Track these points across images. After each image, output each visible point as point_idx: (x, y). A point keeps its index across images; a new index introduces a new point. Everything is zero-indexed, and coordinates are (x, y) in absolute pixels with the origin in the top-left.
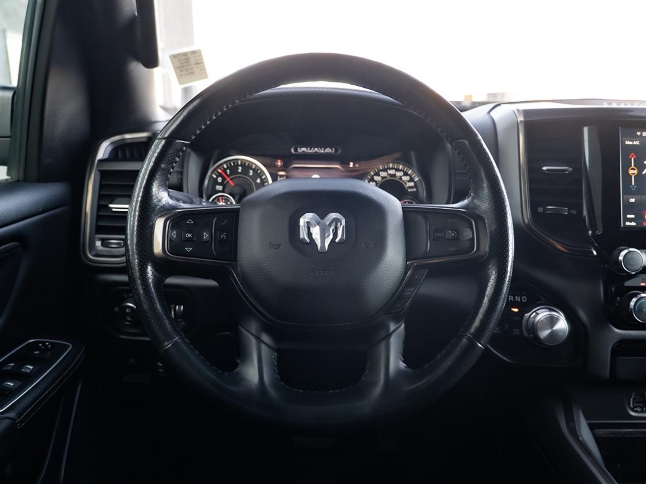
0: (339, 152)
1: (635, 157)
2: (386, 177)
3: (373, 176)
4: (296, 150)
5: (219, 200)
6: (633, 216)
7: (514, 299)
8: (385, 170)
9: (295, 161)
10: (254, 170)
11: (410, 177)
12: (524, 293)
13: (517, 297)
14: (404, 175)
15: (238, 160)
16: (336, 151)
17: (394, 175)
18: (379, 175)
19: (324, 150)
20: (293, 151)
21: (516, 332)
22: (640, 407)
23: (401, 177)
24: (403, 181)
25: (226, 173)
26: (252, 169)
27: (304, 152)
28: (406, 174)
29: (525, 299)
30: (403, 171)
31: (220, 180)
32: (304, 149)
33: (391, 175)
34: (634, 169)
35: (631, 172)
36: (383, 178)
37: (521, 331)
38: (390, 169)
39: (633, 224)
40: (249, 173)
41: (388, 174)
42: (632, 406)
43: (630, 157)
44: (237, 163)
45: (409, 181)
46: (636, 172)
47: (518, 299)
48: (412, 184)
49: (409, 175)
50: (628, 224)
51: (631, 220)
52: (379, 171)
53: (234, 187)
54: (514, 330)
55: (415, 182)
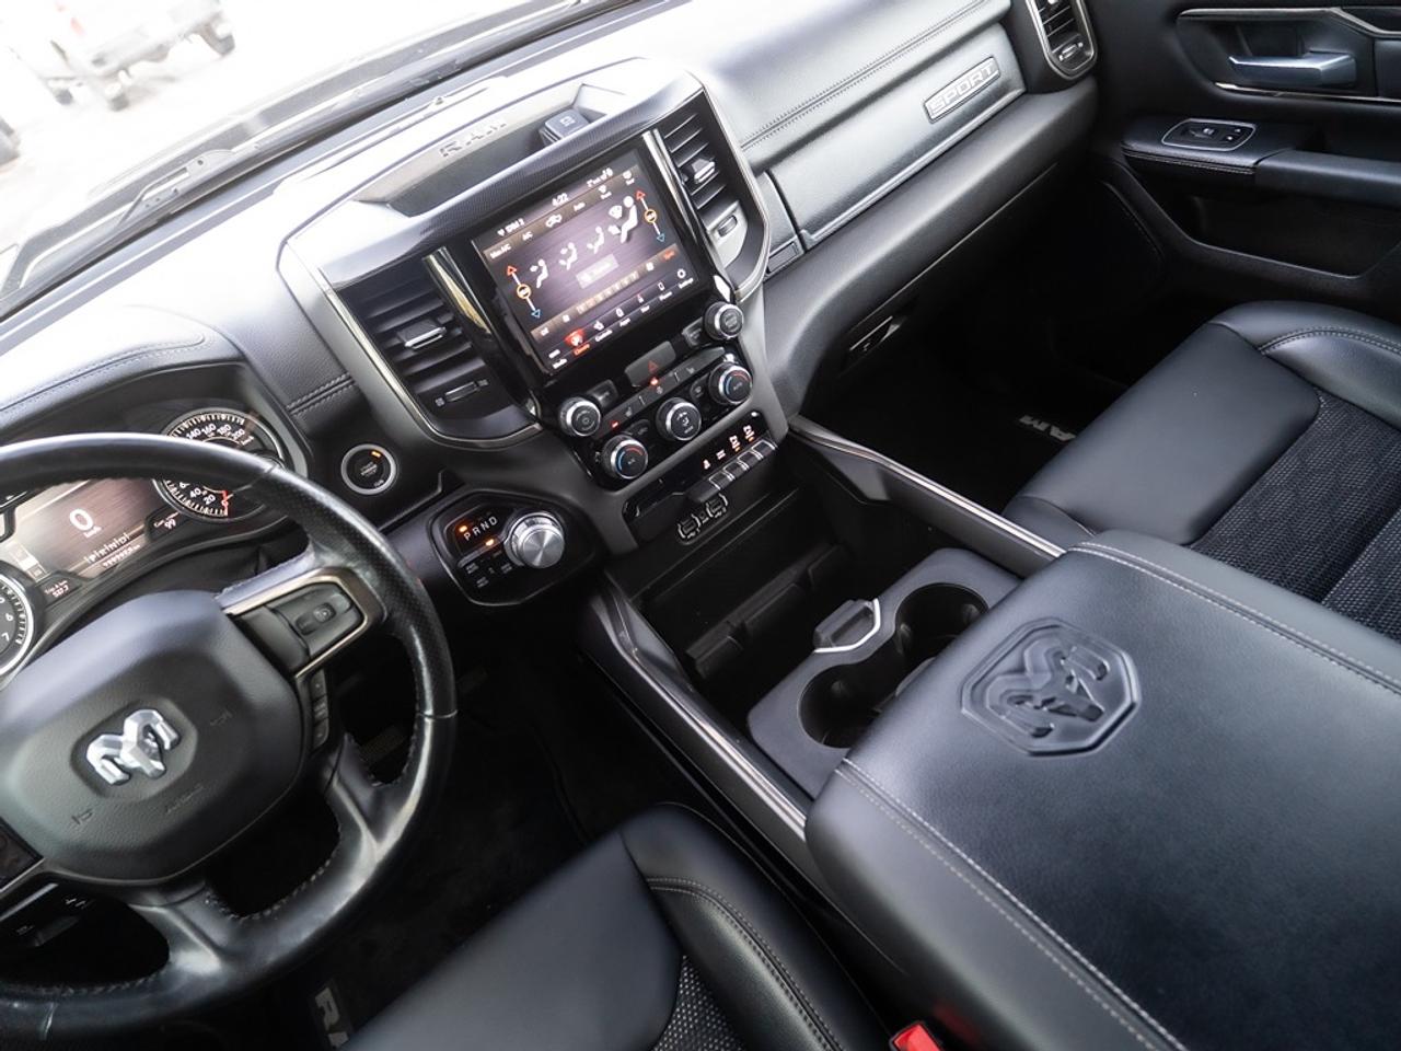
1: (515, 270)
6: (557, 352)
7: (480, 528)
11: (230, 423)
12: (488, 514)
13: (482, 525)
14: (218, 428)
21: (507, 568)
22: (692, 531)
29: (493, 521)
30: (212, 421)
34: (523, 288)
35: (521, 294)
37: (512, 564)
39: (563, 361)
42: (683, 536)
43: (509, 273)
46: (528, 290)
47: (485, 526)
49: (226, 422)
50: (556, 366)
51: (557, 359)
54: (503, 568)
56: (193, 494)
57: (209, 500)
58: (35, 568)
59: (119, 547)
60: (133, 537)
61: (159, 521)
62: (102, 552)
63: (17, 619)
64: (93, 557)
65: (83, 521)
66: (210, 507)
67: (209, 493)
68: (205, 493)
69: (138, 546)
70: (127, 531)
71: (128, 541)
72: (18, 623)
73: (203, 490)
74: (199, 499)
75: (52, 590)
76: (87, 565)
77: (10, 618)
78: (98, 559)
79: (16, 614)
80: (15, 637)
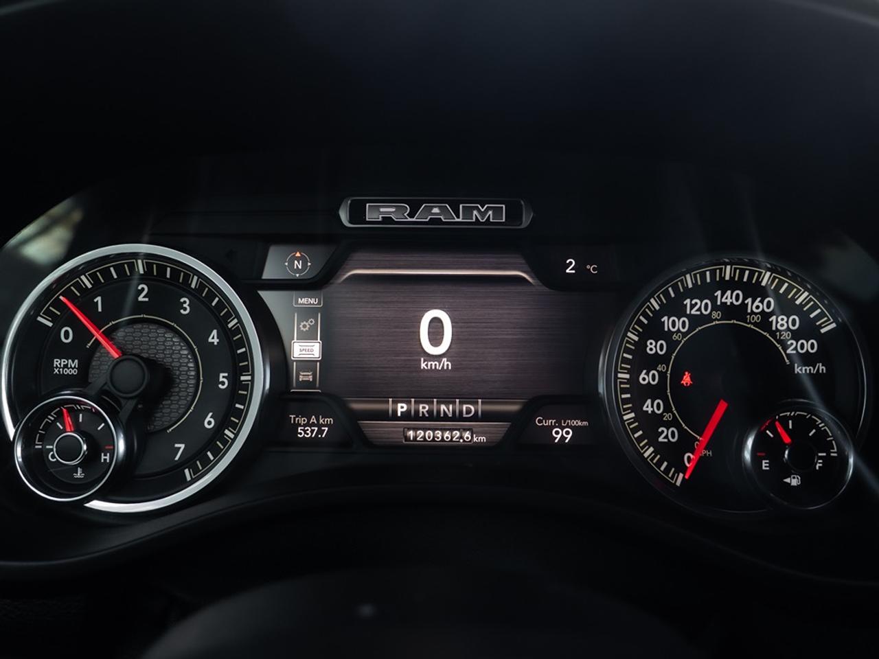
0: (526, 220)
2: (708, 318)
3: (658, 315)
4: (357, 214)
5: (60, 416)
8: (703, 291)
9: (359, 256)
10: (195, 295)
11: (804, 316)
14: (777, 311)
15: (135, 255)
16: (513, 215)
17: (739, 311)
18: (680, 312)
19: (468, 211)
20: (344, 216)
23: (765, 316)
24: (773, 334)
25: (89, 309)
26: (187, 291)
27: (387, 220)
28: (787, 307)
30: (775, 294)
31: (67, 335)
32: (388, 210)
33: (728, 311)
36: (695, 321)
38: (725, 286)
40: (181, 306)
41: (715, 307)
44: (132, 267)
45: (796, 335)
48: (810, 346)
49: (798, 310)
52: (681, 296)
53: (118, 363)
55: (821, 339)
56: (648, 407)
57: (667, 435)
58: (307, 364)
59: (454, 419)
60: (487, 417)
61: (546, 418)
62: (424, 408)
63: (218, 432)
64: (402, 408)
65: (436, 338)
66: (659, 448)
67: (673, 423)
68: (668, 417)
69: (483, 439)
70: (487, 399)
71: (475, 418)
72: (214, 442)
73: (667, 409)
74: (650, 424)
75: (303, 421)
76: (383, 416)
77: (209, 422)
78: (406, 416)
79: (223, 423)
80: (188, 461)
